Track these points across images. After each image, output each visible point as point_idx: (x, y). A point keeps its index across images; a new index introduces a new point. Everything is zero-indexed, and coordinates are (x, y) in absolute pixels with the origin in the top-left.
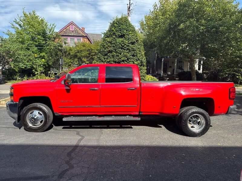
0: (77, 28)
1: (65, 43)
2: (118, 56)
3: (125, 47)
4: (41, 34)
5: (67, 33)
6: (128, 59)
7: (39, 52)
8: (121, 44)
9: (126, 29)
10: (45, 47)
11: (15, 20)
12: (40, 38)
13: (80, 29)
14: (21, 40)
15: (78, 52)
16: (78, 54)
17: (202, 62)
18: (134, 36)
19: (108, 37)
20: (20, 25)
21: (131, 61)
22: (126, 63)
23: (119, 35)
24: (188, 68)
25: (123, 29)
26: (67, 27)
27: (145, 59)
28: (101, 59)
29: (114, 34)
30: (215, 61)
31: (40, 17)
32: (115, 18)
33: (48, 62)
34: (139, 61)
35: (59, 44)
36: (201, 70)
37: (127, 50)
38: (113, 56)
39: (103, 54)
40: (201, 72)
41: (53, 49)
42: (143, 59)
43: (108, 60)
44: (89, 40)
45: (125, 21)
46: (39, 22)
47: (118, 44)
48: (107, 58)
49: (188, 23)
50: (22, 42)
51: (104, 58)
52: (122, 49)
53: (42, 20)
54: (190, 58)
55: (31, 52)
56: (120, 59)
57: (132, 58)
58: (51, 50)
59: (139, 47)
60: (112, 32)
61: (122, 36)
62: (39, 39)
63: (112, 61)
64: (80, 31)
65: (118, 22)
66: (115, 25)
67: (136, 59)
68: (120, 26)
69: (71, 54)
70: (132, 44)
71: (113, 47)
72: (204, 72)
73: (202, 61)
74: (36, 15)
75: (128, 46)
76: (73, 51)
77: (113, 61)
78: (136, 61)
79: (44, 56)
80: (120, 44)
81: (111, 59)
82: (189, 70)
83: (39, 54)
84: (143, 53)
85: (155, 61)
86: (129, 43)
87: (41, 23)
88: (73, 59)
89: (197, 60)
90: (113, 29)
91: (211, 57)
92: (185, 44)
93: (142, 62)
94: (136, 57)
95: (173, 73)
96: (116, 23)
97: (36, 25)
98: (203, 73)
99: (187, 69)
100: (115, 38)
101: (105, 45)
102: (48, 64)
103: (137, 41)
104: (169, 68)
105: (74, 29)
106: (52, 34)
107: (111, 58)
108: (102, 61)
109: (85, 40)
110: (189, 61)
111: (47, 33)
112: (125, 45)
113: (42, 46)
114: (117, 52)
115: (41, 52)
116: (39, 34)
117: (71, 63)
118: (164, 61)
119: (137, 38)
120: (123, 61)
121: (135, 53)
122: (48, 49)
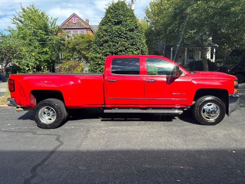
0: (79, 20)
1: (68, 37)
2: (114, 46)
3: (123, 35)
4: (43, 28)
5: (70, 26)
6: (126, 49)
7: (42, 47)
8: (118, 32)
9: (123, 14)
10: (47, 41)
11: (14, 17)
12: (42, 32)
13: (83, 21)
14: (22, 36)
15: (77, 45)
16: (77, 47)
17: (215, 51)
18: (133, 22)
19: (103, 25)
20: (20, 21)
21: (129, 51)
22: (124, 53)
23: (115, 22)
24: (200, 57)
25: (120, 15)
26: (70, 19)
27: (146, 48)
28: (96, 51)
29: (109, 20)
30: (228, 48)
31: (40, 10)
32: (111, 4)
33: (51, 57)
34: (138, 51)
35: (61, 38)
36: (214, 58)
37: (124, 39)
38: (109, 46)
39: (98, 44)
40: (214, 61)
41: (56, 43)
42: (144, 48)
43: (104, 51)
44: (92, 32)
45: (122, 6)
46: (39, 16)
47: (114, 32)
48: (103, 49)
49: (195, 6)
50: (24, 38)
51: (100, 49)
52: (119, 37)
53: (42, 14)
54: (202, 46)
55: (33, 48)
56: (118, 49)
57: (131, 48)
58: (54, 44)
59: (139, 34)
60: (107, 19)
61: (119, 23)
62: (40, 33)
63: (108, 52)
64: (82, 23)
65: (114, 7)
66: (111, 10)
67: (135, 49)
68: (116, 12)
69: (70, 47)
70: (130, 32)
71: (109, 36)
72: (217, 60)
73: (215, 49)
74: (36, 9)
75: (126, 34)
76: (71, 44)
77: (110, 52)
78: (136, 51)
79: (46, 51)
80: (116, 32)
81: (106, 50)
82: (200, 59)
83: (42, 49)
84: (144, 41)
85: (164, 51)
86: (127, 31)
87: (41, 16)
88: (72, 53)
89: (210, 48)
90: (109, 15)
91: (224, 44)
92: (194, 31)
93: (142, 52)
94: (135, 46)
95: (184, 63)
96: (112, 9)
97: (37, 19)
98: (216, 62)
99: (198, 58)
100: (110, 26)
101: (100, 35)
102: (51, 59)
103: (136, 28)
104: (179, 58)
105: (76, 21)
106: (54, 28)
107: (107, 48)
108: (98, 53)
109: (89, 32)
110: (200, 50)
111: (49, 27)
112: (122, 32)
113: (45, 41)
114: (114, 41)
115: (44, 48)
116: (41, 29)
117: (70, 56)
118: (173, 50)
119: (136, 25)
120: (121, 51)
121: (134, 41)
122: (50, 43)
